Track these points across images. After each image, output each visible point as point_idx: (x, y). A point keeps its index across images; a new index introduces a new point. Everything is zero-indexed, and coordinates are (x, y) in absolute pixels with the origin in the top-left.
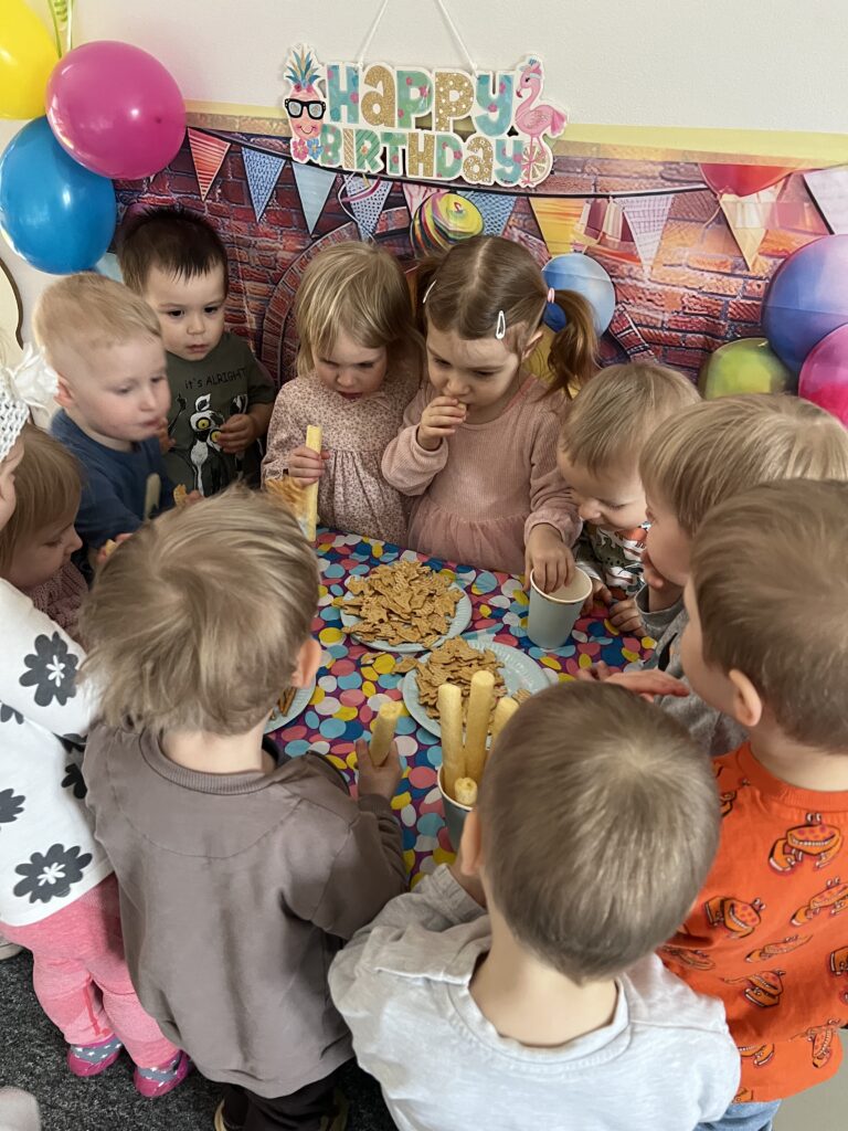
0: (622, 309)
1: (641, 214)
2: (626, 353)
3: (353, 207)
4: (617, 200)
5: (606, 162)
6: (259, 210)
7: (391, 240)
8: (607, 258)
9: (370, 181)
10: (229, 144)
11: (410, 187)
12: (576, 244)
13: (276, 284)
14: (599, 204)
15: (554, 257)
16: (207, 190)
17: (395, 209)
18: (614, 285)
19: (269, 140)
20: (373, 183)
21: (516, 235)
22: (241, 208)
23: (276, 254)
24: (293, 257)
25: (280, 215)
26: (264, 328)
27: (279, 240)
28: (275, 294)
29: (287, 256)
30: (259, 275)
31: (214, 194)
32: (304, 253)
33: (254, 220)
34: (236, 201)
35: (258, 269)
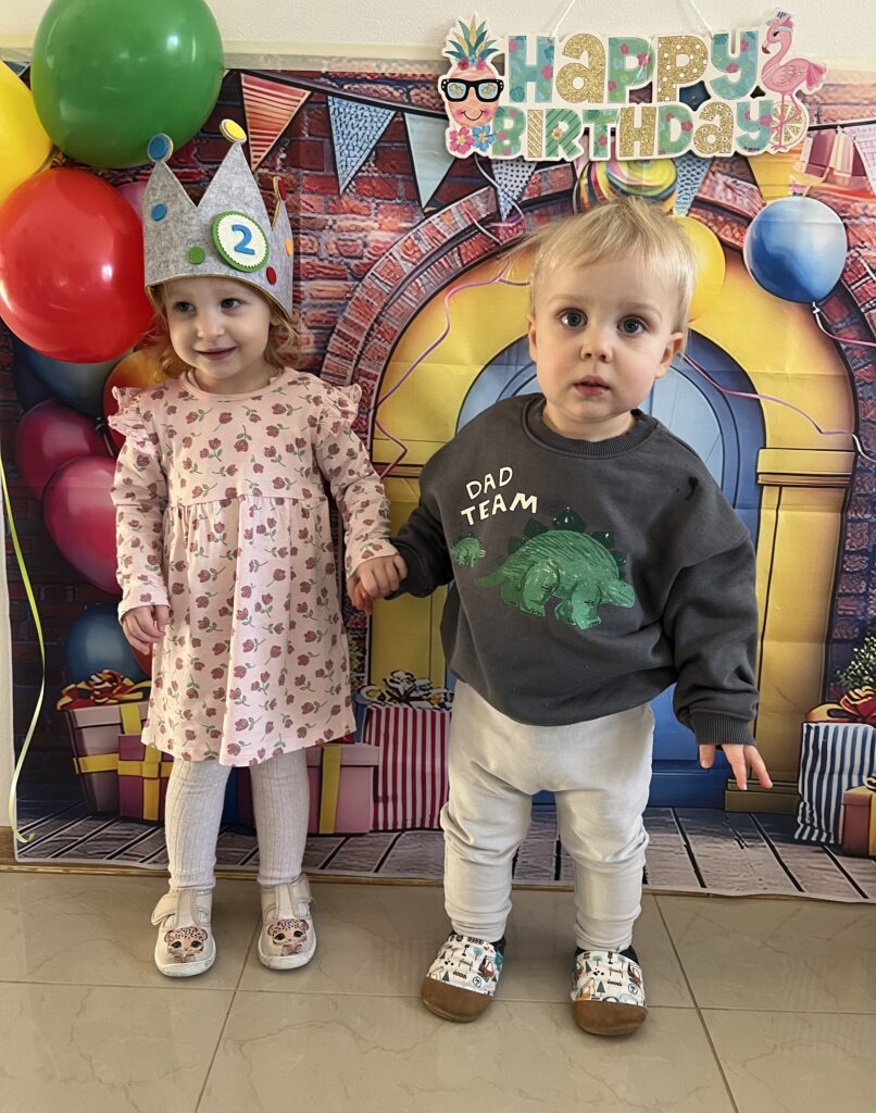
0: (856, 255)
1: (874, 144)
2: (859, 309)
3: (494, 164)
4: (846, 129)
5: (831, 89)
6: (345, 176)
7: (544, 207)
8: (837, 198)
10: (308, 93)
12: (796, 186)
13: (360, 280)
14: (824, 136)
15: (769, 203)
16: (263, 155)
17: (553, 168)
18: (846, 227)
19: (374, 87)
21: (721, 182)
22: (317, 175)
23: (366, 236)
24: (393, 238)
25: (378, 183)
26: (329, 349)
27: (372, 216)
28: (356, 294)
29: (385, 236)
30: (332, 269)
31: (274, 160)
32: (410, 234)
33: (336, 191)
34: (310, 167)
35: (331, 262)
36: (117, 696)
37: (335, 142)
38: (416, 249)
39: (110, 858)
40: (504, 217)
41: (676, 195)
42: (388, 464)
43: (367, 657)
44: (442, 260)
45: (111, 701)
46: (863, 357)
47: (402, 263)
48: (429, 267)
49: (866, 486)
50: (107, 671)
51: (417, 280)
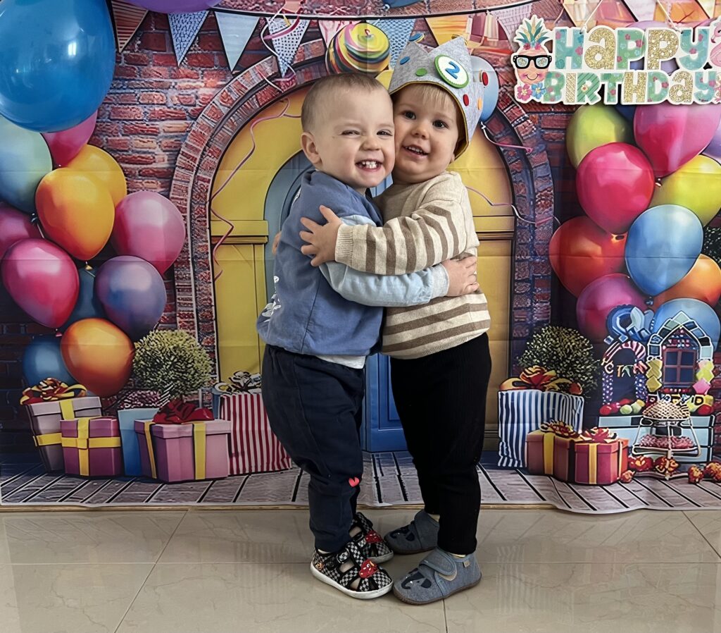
0: (504, 90)
1: (511, 20)
2: (510, 125)
3: (274, 43)
4: (492, 12)
6: (180, 55)
7: (307, 67)
8: (490, 54)
9: (291, 21)
11: (325, 22)
13: (195, 119)
14: (479, 18)
16: (126, 42)
17: (311, 42)
18: (497, 74)
20: (293, 22)
22: (162, 55)
23: (197, 92)
24: (214, 92)
25: (201, 57)
26: (177, 164)
27: (200, 79)
28: (193, 129)
29: (208, 91)
30: (176, 113)
31: (133, 45)
32: (225, 88)
33: (175, 64)
34: (157, 49)
35: (175, 109)
36: (57, 395)
37: (172, 32)
38: (229, 98)
39: (61, 501)
40: (283, 75)
41: (390, 57)
42: (221, 237)
43: (217, 364)
44: (246, 104)
45: (53, 399)
46: (515, 155)
47: (221, 107)
48: (238, 108)
49: (524, 238)
50: (49, 379)
51: (231, 118)
